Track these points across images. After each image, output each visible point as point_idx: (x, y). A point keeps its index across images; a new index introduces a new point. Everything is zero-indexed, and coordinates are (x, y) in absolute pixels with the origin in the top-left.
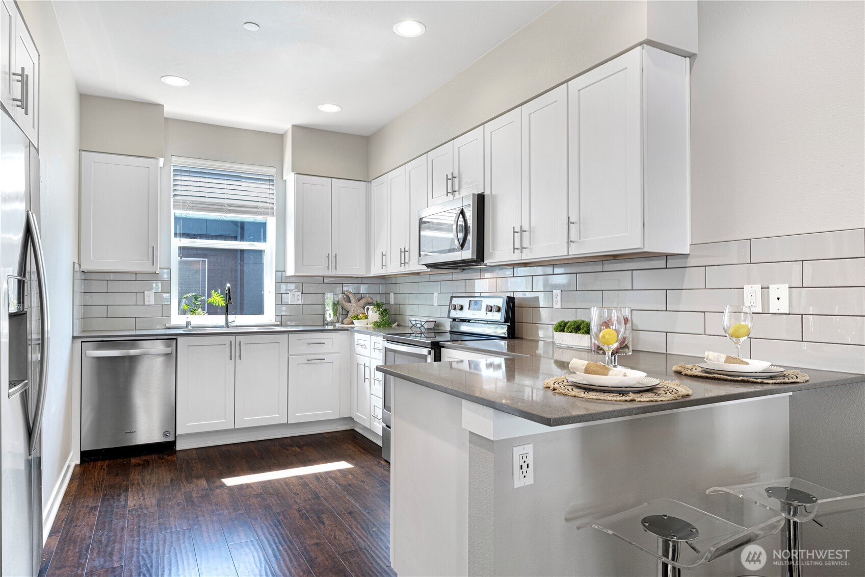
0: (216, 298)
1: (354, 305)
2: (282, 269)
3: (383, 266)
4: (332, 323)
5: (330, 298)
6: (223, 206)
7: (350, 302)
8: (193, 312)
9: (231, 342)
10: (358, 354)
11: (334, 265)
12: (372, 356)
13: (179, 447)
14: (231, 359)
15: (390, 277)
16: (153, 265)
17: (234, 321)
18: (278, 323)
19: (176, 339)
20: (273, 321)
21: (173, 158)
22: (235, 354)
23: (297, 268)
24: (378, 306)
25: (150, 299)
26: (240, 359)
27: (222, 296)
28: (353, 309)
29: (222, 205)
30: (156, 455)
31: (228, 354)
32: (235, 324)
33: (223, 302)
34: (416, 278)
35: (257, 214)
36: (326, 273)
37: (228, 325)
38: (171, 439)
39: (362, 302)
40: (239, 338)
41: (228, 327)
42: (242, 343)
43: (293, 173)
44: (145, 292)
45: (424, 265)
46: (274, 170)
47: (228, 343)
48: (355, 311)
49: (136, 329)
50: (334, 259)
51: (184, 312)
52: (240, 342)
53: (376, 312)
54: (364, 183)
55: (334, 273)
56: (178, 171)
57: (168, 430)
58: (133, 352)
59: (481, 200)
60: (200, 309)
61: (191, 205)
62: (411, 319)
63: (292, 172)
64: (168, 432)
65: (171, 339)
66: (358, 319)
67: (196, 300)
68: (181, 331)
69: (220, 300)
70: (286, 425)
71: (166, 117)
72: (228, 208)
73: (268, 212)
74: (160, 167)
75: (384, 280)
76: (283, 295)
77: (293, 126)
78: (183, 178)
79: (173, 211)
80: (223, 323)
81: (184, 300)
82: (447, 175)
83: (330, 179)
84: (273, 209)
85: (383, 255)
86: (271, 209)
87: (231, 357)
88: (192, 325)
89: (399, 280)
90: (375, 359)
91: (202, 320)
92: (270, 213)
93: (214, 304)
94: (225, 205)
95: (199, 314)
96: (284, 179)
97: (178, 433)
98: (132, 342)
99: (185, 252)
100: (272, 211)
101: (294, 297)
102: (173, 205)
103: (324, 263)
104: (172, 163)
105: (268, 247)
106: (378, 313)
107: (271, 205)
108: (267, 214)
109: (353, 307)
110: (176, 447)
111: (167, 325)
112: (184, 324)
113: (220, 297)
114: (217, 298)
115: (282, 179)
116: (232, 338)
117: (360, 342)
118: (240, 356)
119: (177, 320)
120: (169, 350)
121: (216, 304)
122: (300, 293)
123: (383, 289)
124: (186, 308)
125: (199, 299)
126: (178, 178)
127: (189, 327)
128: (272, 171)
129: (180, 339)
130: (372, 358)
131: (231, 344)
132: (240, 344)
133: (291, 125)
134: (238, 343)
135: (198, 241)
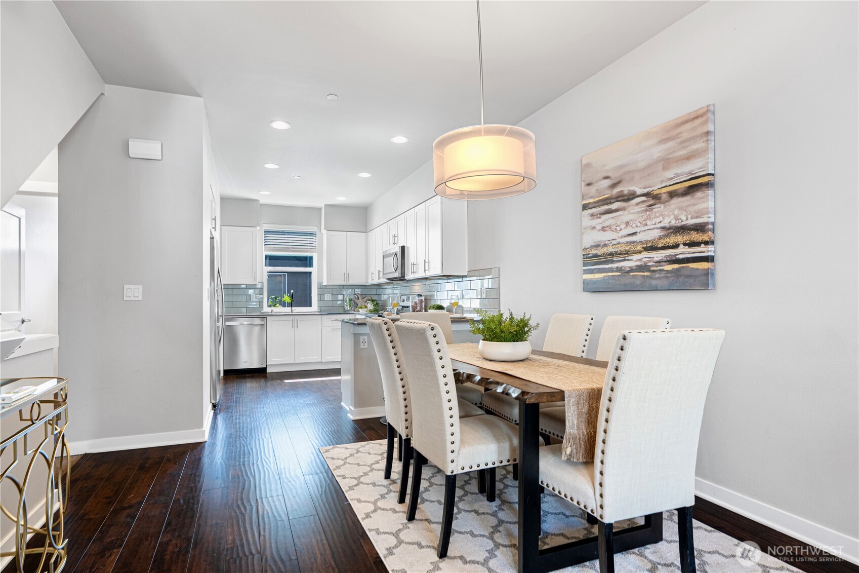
1: (361, 300)
2: (321, 281)
3: (372, 279)
4: (348, 311)
7: (358, 299)
8: (275, 306)
9: (293, 319)
11: (348, 279)
13: (268, 370)
16: (255, 279)
17: (295, 310)
18: (319, 310)
19: (266, 317)
20: (317, 310)
21: (265, 225)
22: (295, 326)
23: (327, 283)
24: (373, 301)
25: (253, 298)
26: (297, 328)
27: (289, 297)
33: (289, 300)
35: (307, 252)
36: (343, 283)
37: (292, 311)
38: (265, 366)
40: (297, 317)
42: (298, 320)
43: (326, 230)
44: (251, 295)
46: (316, 228)
47: (291, 320)
48: (361, 304)
49: (246, 312)
50: (347, 275)
51: (270, 306)
53: (372, 305)
54: (364, 233)
55: (348, 283)
56: (267, 231)
57: (263, 362)
59: (403, 248)
60: (278, 304)
61: (273, 249)
65: (264, 317)
66: (362, 309)
67: (276, 299)
68: (268, 314)
70: (321, 363)
71: (261, 204)
72: (292, 249)
74: (258, 230)
76: (322, 296)
79: (264, 253)
80: (289, 311)
81: (270, 299)
82: (393, 235)
83: (345, 233)
85: (372, 273)
87: (293, 327)
91: (279, 309)
94: (290, 248)
95: (278, 307)
96: (322, 233)
97: (268, 364)
99: (270, 274)
100: (316, 250)
101: (328, 297)
102: (264, 249)
103: (343, 277)
104: (264, 227)
105: (314, 270)
107: (315, 247)
108: (313, 252)
109: (360, 302)
110: (266, 371)
111: (262, 311)
112: (270, 311)
114: (287, 298)
116: (293, 317)
118: (297, 326)
119: (267, 308)
120: (263, 323)
121: (286, 301)
122: (331, 295)
124: (271, 303)
126: (268, 235)
127: (273, 312)
129: (268, 317)
131: (293, 321)
133: (324, 204)
134: (296, 320)
135: (277, 268)
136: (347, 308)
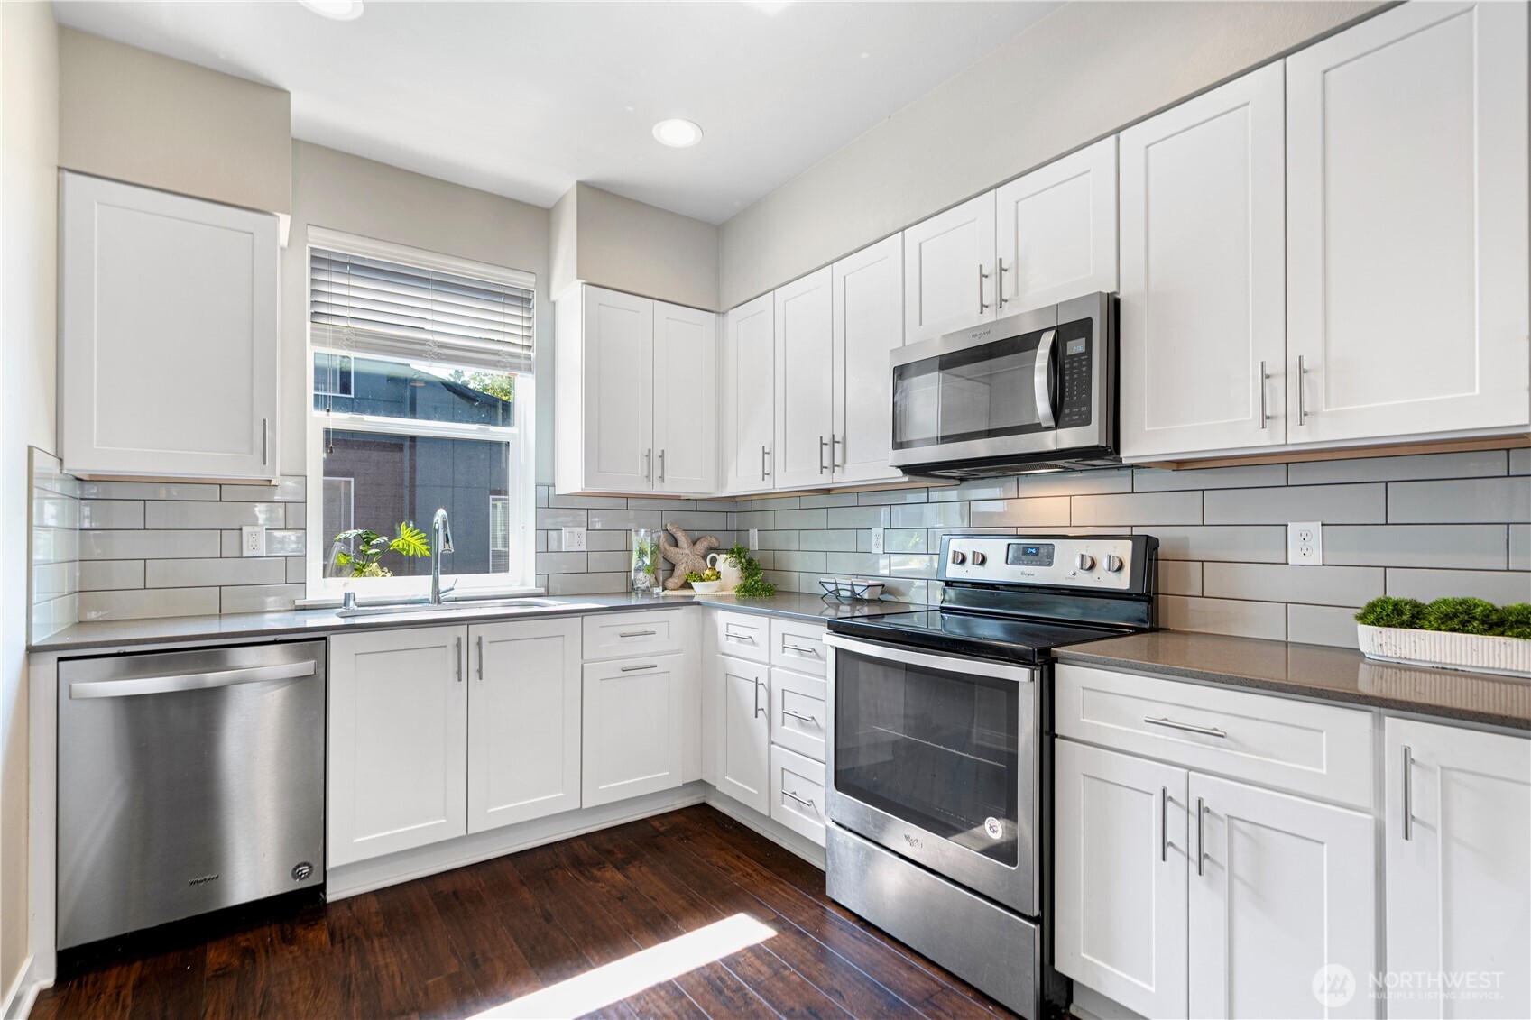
0: (408, 539)
1: (687, 551)
2: (548, 481)
3: (764, 474)
4: (646, 592)
5: (642, 539)
6: (424, 344)
7: (676, 546)
8: (359, 571)
9: (459, 639)
10: (723, 654)
11: (657, 473)
12: (773, 663)
13: (333, 894)
14: (460, 680)
15: (749, 498)
16: (265, 463)
17: (452, 589)
18: (542, 590)
19: (325, 638)
20: (531, 586)
21: (311, 231)
22: (469, 664)
23: (589, 476)
24: (734, 553)
25: (256, 542)
26: (481, 678)
27: (424, 535)
28: (685, 559)
29: (422, 343)
30: (273, 927)
31: (453, 667)
32: (452, 595)
33: (424, 548)
34: (823, 499)
35: (496, 366)
36: (645, 489)
37: (439, 598)
38: (314, 880)
39: (701, 547)
40: (476, 630)
41: (439, 602)
42: (483, 640)
43: (581, 281)
44: (244, 529)
45: (899, 467)
46: (532, 279)
47: (452, 642)
48: (690, 563)
49: (220, 615)
50: (658, 462)
51: (336, 571)
52: (480, 638)
53: (734, 566)
54: (714, 314)
55: (658, 489)
56: (320, 261)
57: (305, 861)
58: (212, 678)
60: (375, 565)
61: (354, 338)
62: (822, 580)
63: (578, 278)
64: (305, 864)
65: (313, 643)
66: (702, 580)
67: (368, 543)
68: (332, 620)
69: (418, 543)
70: (580, 812)
71: (295, 136)
72: (437, 350)
73: (520, 364)
74: (282, 248)
75: (736, 505)
76: (550, 533)
77: (581, 185)
78: (335, 279)
79: (311, 350)
80: (429, 594)
81: (338, 546)
82: (981, 266)
83: (652, 301)
84: (530, 359)
85: (764, 453)
86: (525, 358)
87: (459, 673)
88: (357, 601)
89: (772, 505)
90: (781, 667)
91: (379, 586)
92: (523, 366)
93: (405, 553)
94: (430, 343)
95: (372, 574)
96: (553, 298)
97: (331, 864)
98: (210, 652)
99: (337, 441)
100: (527, 362)
101: (572, 538)
102: (312, 335)
103: (641, 468)
104: (308, 241)
105: (519, 435)
106: (739, 567)
107: (525, 352)
108: (518, 368)
109: (686, 557)
110: (325, 894)
111: (298, 603)
112: (340, 599)
113: (419, 536)
114: (412, 540)
115: (549, 297)
116: (461, 630)
117: (733, 630)
118: (480, 671)
119: (321, 588)
120: (306, 667)
121: (408, 551)
122: (585, 529)
123: (734, 522)
124: (343, 561)
125: (374, 542)
126: (324, 277)
127: (352, 602)
128: (526, 281)
129: (335, 640)
130: (774, 666)
131: (459, 645)
132: (479, 644)
133: (574, 183)
134: (473, 640)
135: (368, 418)
136: (643, 579)
